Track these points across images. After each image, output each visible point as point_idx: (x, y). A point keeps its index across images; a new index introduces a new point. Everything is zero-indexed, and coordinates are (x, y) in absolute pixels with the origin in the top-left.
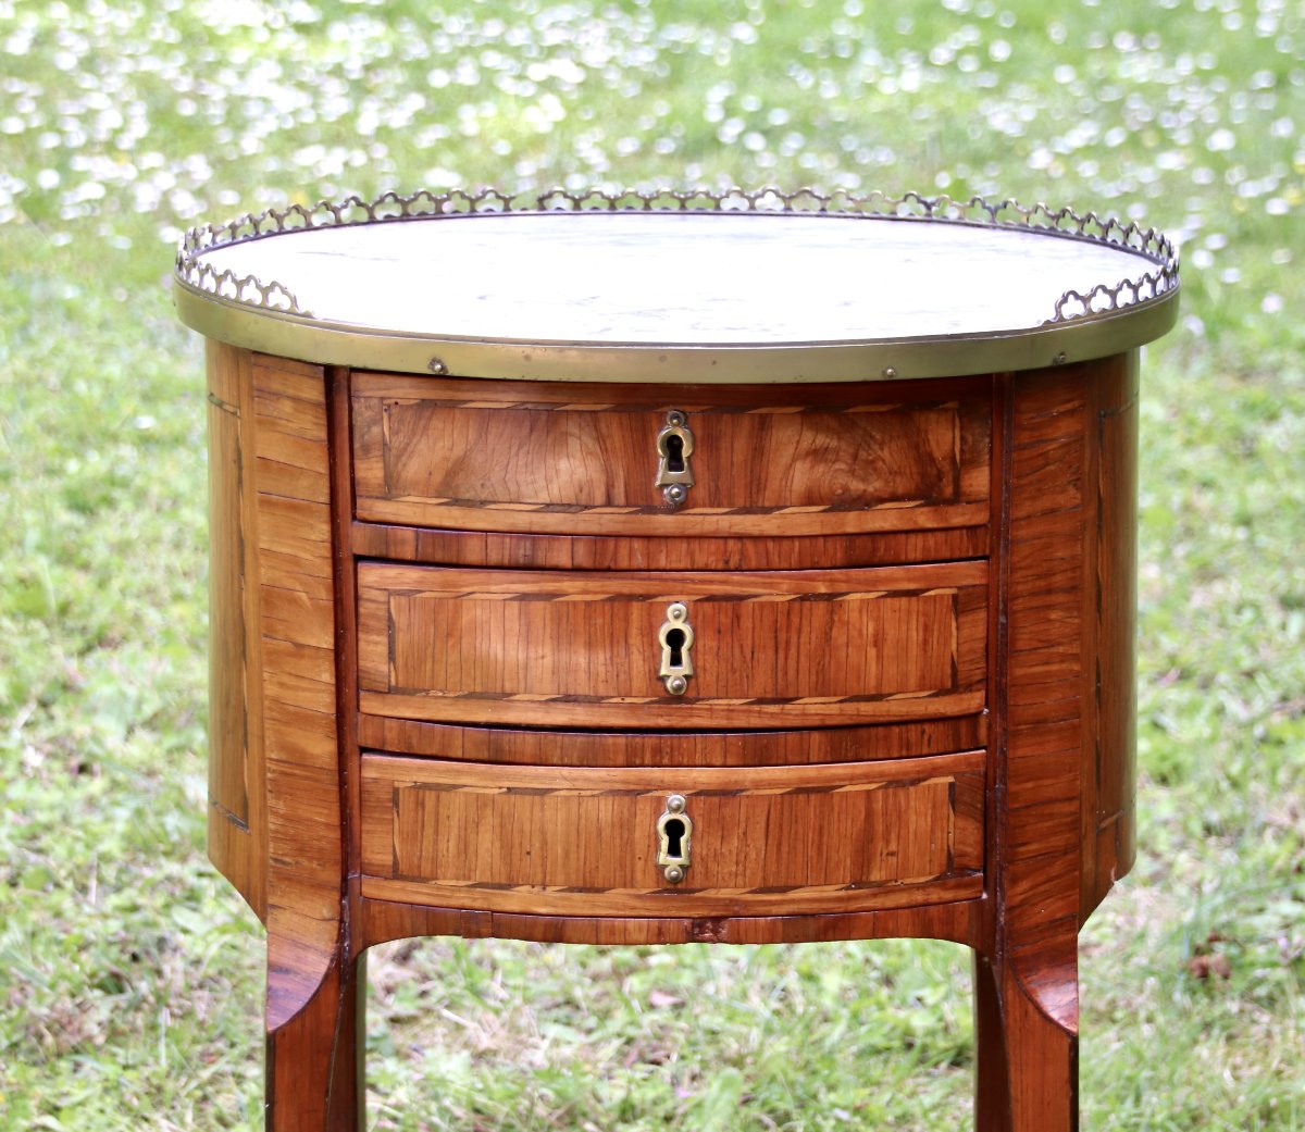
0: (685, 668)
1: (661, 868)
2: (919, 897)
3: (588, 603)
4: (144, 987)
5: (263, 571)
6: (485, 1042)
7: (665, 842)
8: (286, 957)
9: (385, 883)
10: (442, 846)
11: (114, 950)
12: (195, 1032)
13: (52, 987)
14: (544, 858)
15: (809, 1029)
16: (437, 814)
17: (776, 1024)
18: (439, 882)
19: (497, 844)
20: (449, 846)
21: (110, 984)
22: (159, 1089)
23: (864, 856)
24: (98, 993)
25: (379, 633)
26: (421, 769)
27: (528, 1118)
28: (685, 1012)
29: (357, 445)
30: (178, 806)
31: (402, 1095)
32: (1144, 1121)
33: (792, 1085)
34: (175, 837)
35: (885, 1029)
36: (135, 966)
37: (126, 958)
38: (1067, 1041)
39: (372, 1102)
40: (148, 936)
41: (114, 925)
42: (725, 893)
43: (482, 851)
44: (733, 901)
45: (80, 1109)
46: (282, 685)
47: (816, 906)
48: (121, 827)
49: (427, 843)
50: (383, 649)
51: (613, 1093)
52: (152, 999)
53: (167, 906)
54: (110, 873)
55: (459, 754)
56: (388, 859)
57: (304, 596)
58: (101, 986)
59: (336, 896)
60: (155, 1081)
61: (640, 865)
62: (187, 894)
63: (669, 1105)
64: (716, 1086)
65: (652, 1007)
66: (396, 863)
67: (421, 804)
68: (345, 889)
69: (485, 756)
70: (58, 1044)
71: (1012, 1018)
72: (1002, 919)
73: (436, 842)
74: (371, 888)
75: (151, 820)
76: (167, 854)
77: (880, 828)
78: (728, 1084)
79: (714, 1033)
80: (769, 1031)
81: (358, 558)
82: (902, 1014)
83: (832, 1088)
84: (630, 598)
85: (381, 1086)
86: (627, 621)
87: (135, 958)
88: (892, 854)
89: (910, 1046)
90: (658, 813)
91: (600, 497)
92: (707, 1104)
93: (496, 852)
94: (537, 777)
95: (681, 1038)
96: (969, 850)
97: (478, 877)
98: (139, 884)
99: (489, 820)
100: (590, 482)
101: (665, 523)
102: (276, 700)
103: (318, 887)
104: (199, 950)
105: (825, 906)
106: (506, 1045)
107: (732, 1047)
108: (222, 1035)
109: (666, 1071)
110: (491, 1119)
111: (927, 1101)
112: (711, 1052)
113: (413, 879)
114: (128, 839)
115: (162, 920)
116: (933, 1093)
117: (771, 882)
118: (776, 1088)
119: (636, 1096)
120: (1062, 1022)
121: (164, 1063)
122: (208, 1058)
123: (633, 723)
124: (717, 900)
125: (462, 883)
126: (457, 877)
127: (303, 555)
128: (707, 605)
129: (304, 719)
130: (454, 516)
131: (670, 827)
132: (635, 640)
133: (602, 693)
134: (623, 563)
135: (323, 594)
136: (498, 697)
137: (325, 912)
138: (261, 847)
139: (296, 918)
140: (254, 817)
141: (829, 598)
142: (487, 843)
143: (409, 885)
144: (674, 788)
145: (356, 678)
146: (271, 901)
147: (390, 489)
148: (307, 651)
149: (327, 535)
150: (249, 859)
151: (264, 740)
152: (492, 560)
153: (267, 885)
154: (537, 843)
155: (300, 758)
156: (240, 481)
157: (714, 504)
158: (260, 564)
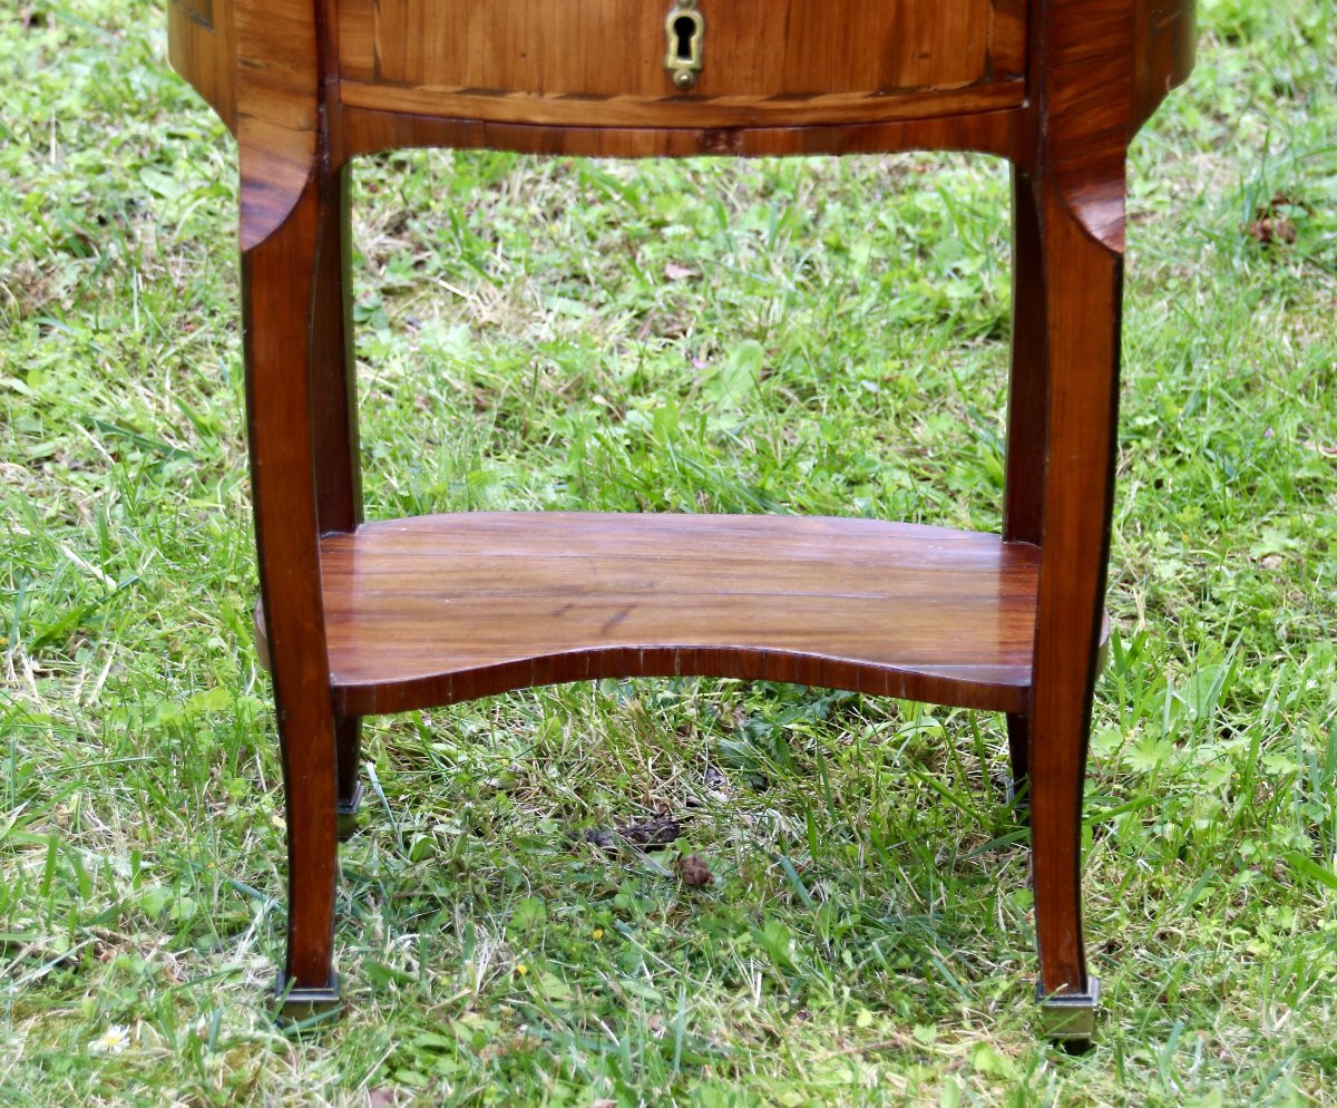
1: (669, 72)
2: (953, 104)
4: (114, 250)
6: (487, 315)
7: (674, 42)
8: (260, 170)
9: (367, 89)
10: (428, 47)
11: (80, 213)
12: (171, 298)
13: (13, 248)
14: (541, 61)
15: (835, 301)
16: (422, 10)
17: (801, 296)
18: (428, 88)
19: (489, 45)
20: (435, 46)
21: (76, 246)
22: (134, 356)
23: (893, 56)
24: (63, 256)
27: (532, 391)
28: (702, 285)
30: (143, 61)
31: (395, 367)
32: (1194, 389)
33: (817, 359)
34: (142, 95)
35: (919, 302)
36: (103, 230)
37: (94, 220)
38: (1110, 264)
39: (363, 374)
40: (117, 199)
41: (78, 186)
42: (740, 100)
43: (474, 53)
44: (748, 110)
45: (49, 372)
47: (839, 115)
48: (80, 82)
49: (412, 44)
51: (626, 367)
52: (122, 263)
53: (137, 168)
54: (71, 131)
56: (368, 61)
58: (66, 249)
59: (311, 102)
60: (129, 347)
61: (646, 69)
62: (157, 156)
63: (685, 379)
64: (734, 357)
65: (667, 280)
66: (377, 66)
68: (322, 94)
70: (22, 306)
71: (1052, 240)
72: (1044, 130)
73: (421, 42)
74: (351, 93)
75: (114, 76)
76: (133, 114)
77: (911, 26)
78: (747, 357)
79: (732, 306)
80: (792, 304)
82: (938, 286)
83: (860, 361)
85: (373, 358)
87: (102, 221)
88: (924, 56)
89: (944, 318)
90: (666, 10)
92: (726, 377)
93: (488, 54)
95: (699, 311)
96: (1010, 51)
97: (468, 82)
98: (103, 144)
99: (480, 18)
103: (292, 92)
104: (172, 213)
105: (851, 114)
106: (508, 319)
107: (753, 319)
108: (200, 303)
109: (682, 344)
110: (494, 393)
111: (962, 374)
112: (730, 325)
113: (397, 84)
114: (90, 96)
115: (132, 184)
116: (969, 366)
117: (792, 87)
118: (799, 361)
119: (649, 367)
120: (1107, 243)
121: (138, 331)
122: (186, 325)
124: (731, 108)
125: (451, 89)
126: (446, 83)
131: (681, 25)
137: (301, 121)
138: (228, 50)
139: (269, 128)
140: (219, 11)
142: (477, 43)
143: (393, 91)
146: (241, 108)
150: (215, 63)
153: (236, 91)
154: (533, 43)
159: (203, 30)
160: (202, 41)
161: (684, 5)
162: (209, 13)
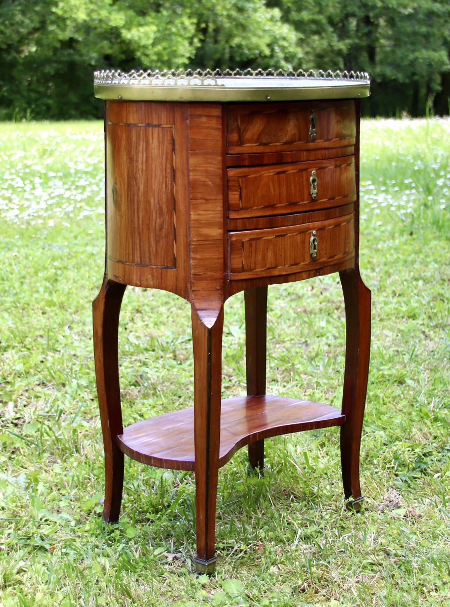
0: (316, 191)
1: (311, 255)
3: (294, 173)
5: (191, 177)
7: (313, 246)
8: (203, 306)
9: (239, 274)
10: (258, 258)
14: (285, 257)
16: (256, 248)
18: (257, 270)
19: (273, 255)
20: (260, 257)
25: (236, 191)
26: (251, 234)
29: (229, 129)
38: (368, 292)
42: (323, 260)
43: (269, 258)
46: (199, 215)
49: (253, 258)
50: (237, 196)
55: (261, 227)
56: (240, 266)
57: (210, 183)
59: (222, 281)
61: (306, 254)
66: (243, 266)
67: (251, 245)
68: (224, 279)
69: (269, 226)
73: (256, 257)
74: (234, 276)
77: (347, 235)
81: (228, 167)
84: (303, 170)
86: (302, 177)
90: (310, 237)
91: (297, 138)
93: (272, 257)
94: (282, 231)
97: (268, 266)
99: (271, 247)
100: (295, 134)
101: (311, 145)
102: (196, 220)
103: (214, 280)
113: (248, 271)
117: (331, 255)
123: (305, 209)
124: (322, 262)
125: (263, 269)
126: (262, 268)
127: (210, 169)
128: (319, 171)
129: (209, 224)
130: (260, 149)
131: (314, 241)
132: (305, 183)
133: (298, 201)
134: (302, 160)
135: (218, 181)
136: (272, 207)
137: (218, 288)
138: (185, 273)
139: (205, 292)
140: (181, 263)
141: (340, 166)
142: (270, 254)
143: (247, 273)
144: (313, 229)
145: (227, 207)
146: (193, 289)
147: (241, 142)
148: (211, 201)
149: (220, 161)
150: (177, 279)
151: (187, 235)
152: (271, 162)
153: (189, 285)
154: (283, 252)
155: (207, 238)
156: (174, 149)
157: (320, 139)
158: (188, 176)
159: (169, 270)
160: (169, 274)
161: (314, 235)
162: (175, 264)
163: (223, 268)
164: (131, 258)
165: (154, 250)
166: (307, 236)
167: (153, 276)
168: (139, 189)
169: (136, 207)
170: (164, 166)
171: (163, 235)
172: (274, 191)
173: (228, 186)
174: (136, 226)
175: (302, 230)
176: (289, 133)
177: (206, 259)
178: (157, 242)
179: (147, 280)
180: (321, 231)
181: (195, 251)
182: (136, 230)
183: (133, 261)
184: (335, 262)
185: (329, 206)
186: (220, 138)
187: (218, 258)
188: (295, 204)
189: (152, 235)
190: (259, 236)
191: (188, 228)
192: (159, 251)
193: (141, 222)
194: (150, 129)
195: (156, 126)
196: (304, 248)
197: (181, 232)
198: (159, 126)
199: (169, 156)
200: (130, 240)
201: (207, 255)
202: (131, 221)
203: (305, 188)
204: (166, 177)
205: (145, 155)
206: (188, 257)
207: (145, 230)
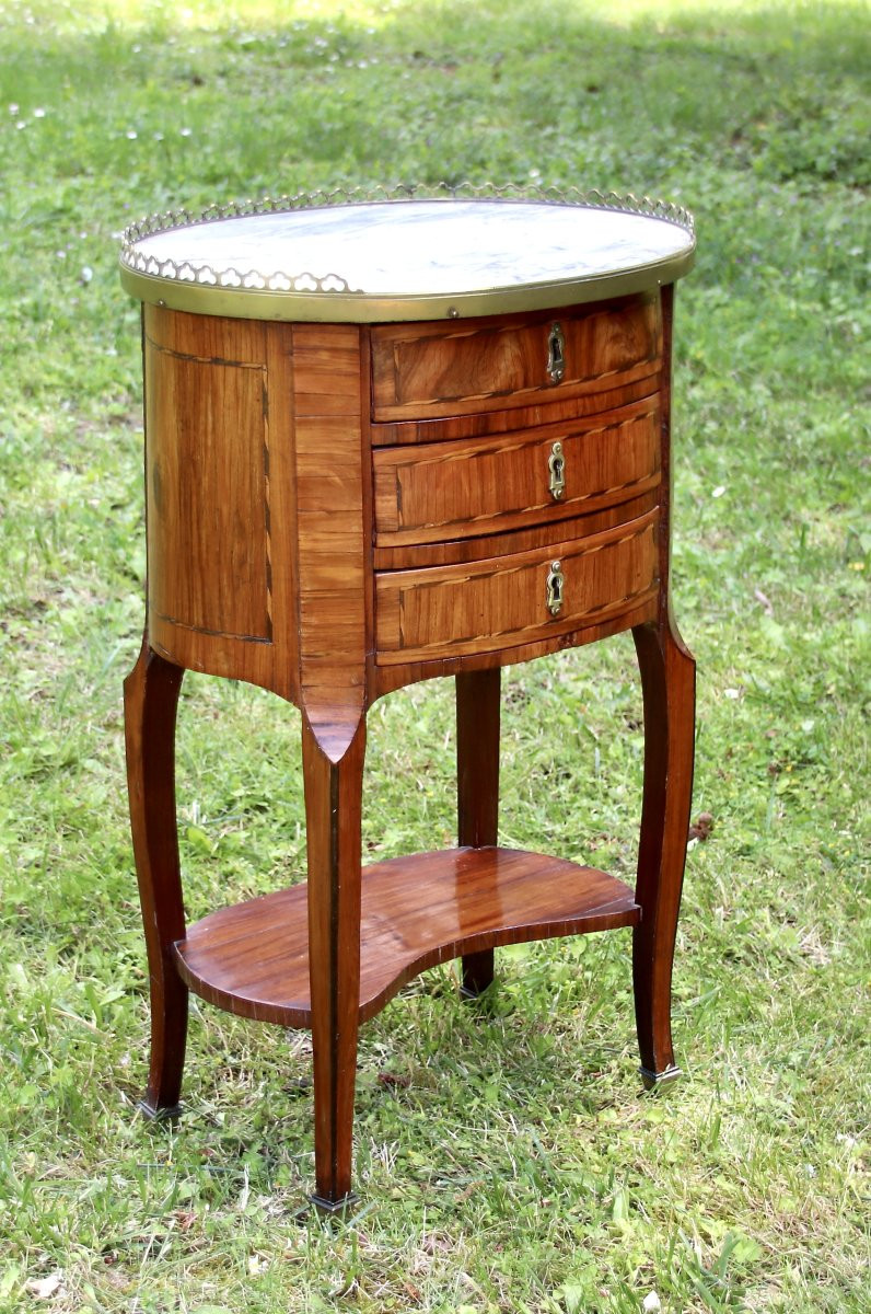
0: (561, 482)
1: (549, 610)
3: (513, 452)
5: (299, 468)
7: (551, 592)
8: (324, 716)
9: (397, 654)
10: (432, 622)
14: (490, 617)
16: (429, 602)
18: (431, 645)
19: (465, 614)
20: (436, 620)
23: (630, 579)
25: (390, 494)
26: (418, 576)
29: (376, 374)
38: (691, 664)
42: (577, 616)
43: (457, 622)
44: (579, 621)
46: (315, 540)
47: (613, 614)
49: (423, 624)
50: (394, 504)
55: (443, 561)
56: (397, 638)
57: (337, 479)
59: (362, 669)
61: (539, 609)
66: (402, 639)
67: (418, 598)
68: (368, 663)
69: (459, 559)
73: (428, 620)
74: (383, 659)
77: (635, 560)
81: (374, 447)
84: (533, 443)
86: (532, 458)
90: (547, 574)
91: (520, 381)
93: (464, 619)
94: (486, 566)
96: (657, 565)
97: (454, 637)
99: (460, 600)
100: (516, 374)
101: (552, 393)
102: (311, 552)
103: (345, 666)
105: (617, 613)
113: (413, 647)
117: (596, 604)
123: (537, 522)
124: (573, 622)
125: (444, 643)
126: (441, 640)
127: (336, 452)
128: (569, 442)
129: (336, 559)
130: (441, 410)
131: (555, 581)
132: (537, 470)
133: (522, 506)
134: (531, 423)
135: (354, 475)
136: (467, 520)
137: (353, 681)
138: (290, 651)
139: (328, 690)
140: (280, 632)
141: (617, 425)
142: (459, 614)
143: (410, 652)
144: (554, 557)
145: (372, 526)
146: (304, 683)
147: (399, 399)
148: (339, 515)
149: (358, 436)
150: (273, 661)
151: (293, 580)
152: (464, 433)
153: (297, 675)
154: (487, 608)
155: (332, 586)
156: (265, 413)
157: (573, 377)
158: (295, 464)
159: (259, 644)
160: (258, 651)
161: (555, 571)
162: (269, 632)
163: (363, 643)
164: (187, 614)
165: (229, 603)
166: (540, 573)
167: (227, 654)
168: (199, 484)
169: (194, 517)
170: (247, 444)
171: (247, 577)
172: (470, 489)
173: (373, 484)
174: (195, 554)
175: (530, 562)
176: (503, 374)
177: (330, 626)
178: (235, 590)
179: (216, 661)
180: (572, 560)
181: (310, 611)
182: (196, 562)
183: (190, 622)
184: (604, 618)
185: (591, 508)
186: (355, 393)
187: (354, 625)
188: (516, 512)
189: (225, 575)
190: (436, 579)
191: (295, 566)
192: (240, 606)
193: (204, 548)
194: (220, 369)
195: (230, 364)
196: (533, 596)
197: (280, 572)
198: (237, 364)
199: (257, 425)
200: (185, 581)
201: (332, 619)
202: (187, 543)
203: (538, 480)
204: (251, 465)
205: (210, 418)
206: (294, 622)
207: (211, 564)
